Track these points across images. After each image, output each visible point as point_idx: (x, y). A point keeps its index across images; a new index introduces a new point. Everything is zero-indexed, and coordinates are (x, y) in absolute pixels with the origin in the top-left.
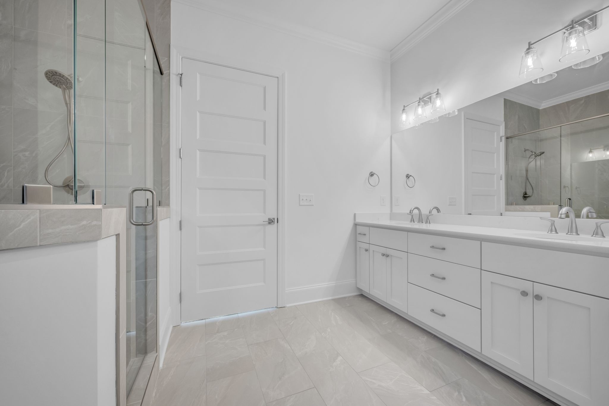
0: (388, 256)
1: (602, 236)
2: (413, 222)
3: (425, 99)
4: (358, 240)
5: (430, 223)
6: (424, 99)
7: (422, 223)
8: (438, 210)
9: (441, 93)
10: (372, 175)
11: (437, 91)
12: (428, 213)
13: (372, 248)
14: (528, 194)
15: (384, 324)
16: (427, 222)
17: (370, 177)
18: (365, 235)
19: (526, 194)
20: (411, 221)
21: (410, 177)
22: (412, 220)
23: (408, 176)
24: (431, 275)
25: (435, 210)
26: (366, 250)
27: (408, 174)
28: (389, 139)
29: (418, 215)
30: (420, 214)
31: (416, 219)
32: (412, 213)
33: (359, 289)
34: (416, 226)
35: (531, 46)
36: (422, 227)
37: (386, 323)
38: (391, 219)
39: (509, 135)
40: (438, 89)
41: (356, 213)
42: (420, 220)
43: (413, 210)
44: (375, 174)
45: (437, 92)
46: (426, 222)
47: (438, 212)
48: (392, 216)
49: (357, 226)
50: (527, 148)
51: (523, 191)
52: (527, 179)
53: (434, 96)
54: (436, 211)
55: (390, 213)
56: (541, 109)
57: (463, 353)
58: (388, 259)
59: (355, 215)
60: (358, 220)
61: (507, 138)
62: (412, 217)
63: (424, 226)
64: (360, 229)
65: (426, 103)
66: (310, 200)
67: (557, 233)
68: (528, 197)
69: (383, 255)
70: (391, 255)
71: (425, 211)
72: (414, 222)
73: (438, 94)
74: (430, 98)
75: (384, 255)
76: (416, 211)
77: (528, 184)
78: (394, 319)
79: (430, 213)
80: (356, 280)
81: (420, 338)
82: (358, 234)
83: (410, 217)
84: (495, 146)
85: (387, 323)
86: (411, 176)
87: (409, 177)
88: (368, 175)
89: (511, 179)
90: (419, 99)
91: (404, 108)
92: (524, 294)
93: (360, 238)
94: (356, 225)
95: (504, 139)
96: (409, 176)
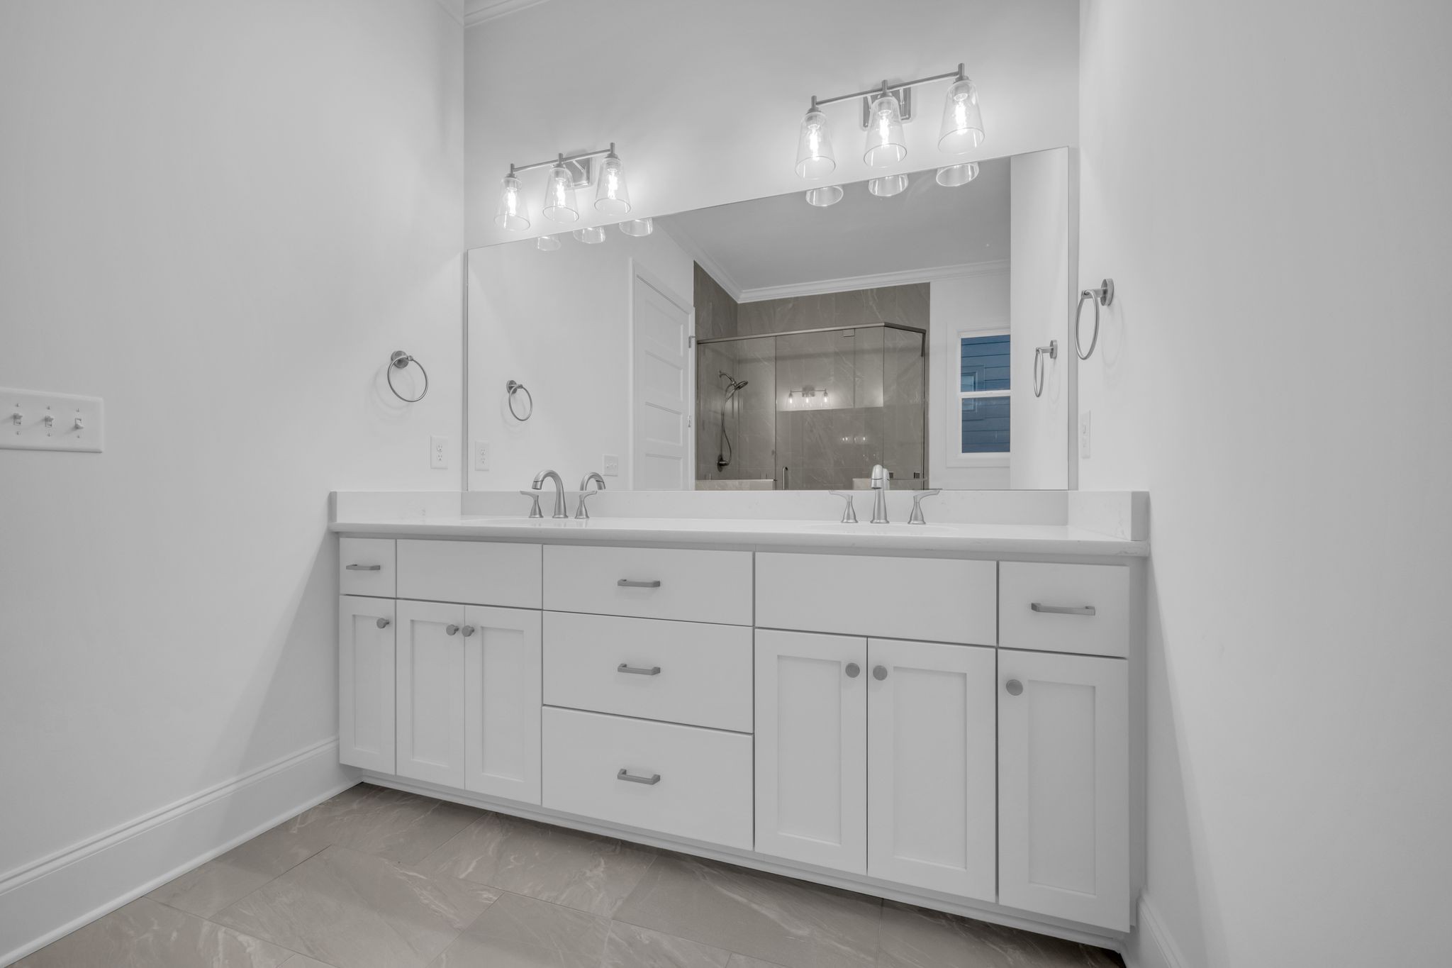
0: (469, 631)
1: (921, 522)
2: (538, 516)
3: (574, 161)
4: (343, 591)
5: (587, 517)
6: (571, 163)
7: (566, 516)
8: (600, 483)
9: (619, 157)
10: (400, 361)
11: (609, 148)
12: (577, 488)
13: (407, 612)
14: (724, 459)
15: (462, 876)
16: (581, 514)
17: (393, 368)
18: (377, 568)
19: (721, 459)
20: (533, 513)
21: (519, 390)
22: (537, 511)
23: (512, 387)
24: (619, 670)
25: (593, 482)
26: (384, 624)
27: (512, 382)
28: (458, 259)
29: (554, 497)
30: (560, 493)
31: (547, 505)
32: (541, 489)
33: (348, 770)
34: (548, 524)
35: (817, 106)
36: (565, 525)
37: (470, 870)
38: (464, 512)
39: (701, 338)
40: (612, 145)
41: (337, 491)
42: (561, 510)
43: (542, 481)
44: (412, 360)
45: (608, 150)
46: (579, 514)
47: (600, 488)
48: (469, 501)
49: (342, 540)
50: (724, 371)
51: (718, 453)
52: (723, 431)
53: (599, 160)
54: (595, 483)
55: (462, 494)
56: (741, 304)
57: (701, 866)
58: (473, 641)
59: (332, 500)
60: (347, 517)
61: (698, 343)
62: (536, 502)
63: (571, 524)
64: (353, 551)
65: (576, 177)
66: (77, 427)
67: (857, 522)
68: (725, 464)
69: (454, 630)
70: (482, 628)
71: (571, 485)
72: (541, 516)
73: (612, 155)
74: (587, 164)
75: (457, 630)
76: (549, 485)
77: (725, 439)
78: (491, 841)
79: (582, 489)
80: (338, 739)
81: (588, 874)
82: (348, 568)
83: (531, 501)
84: (682, 354)
85: (474, 864)
86: (521, 387)
87: (515, 392)
88: (386, 360)
89: (704, 429)
90: (557, 158)
91: (512, 171)
92: (852, 670)
93: (351, 582)
94: (336, 536)
95: (693, 341)
96: (515, 386)
